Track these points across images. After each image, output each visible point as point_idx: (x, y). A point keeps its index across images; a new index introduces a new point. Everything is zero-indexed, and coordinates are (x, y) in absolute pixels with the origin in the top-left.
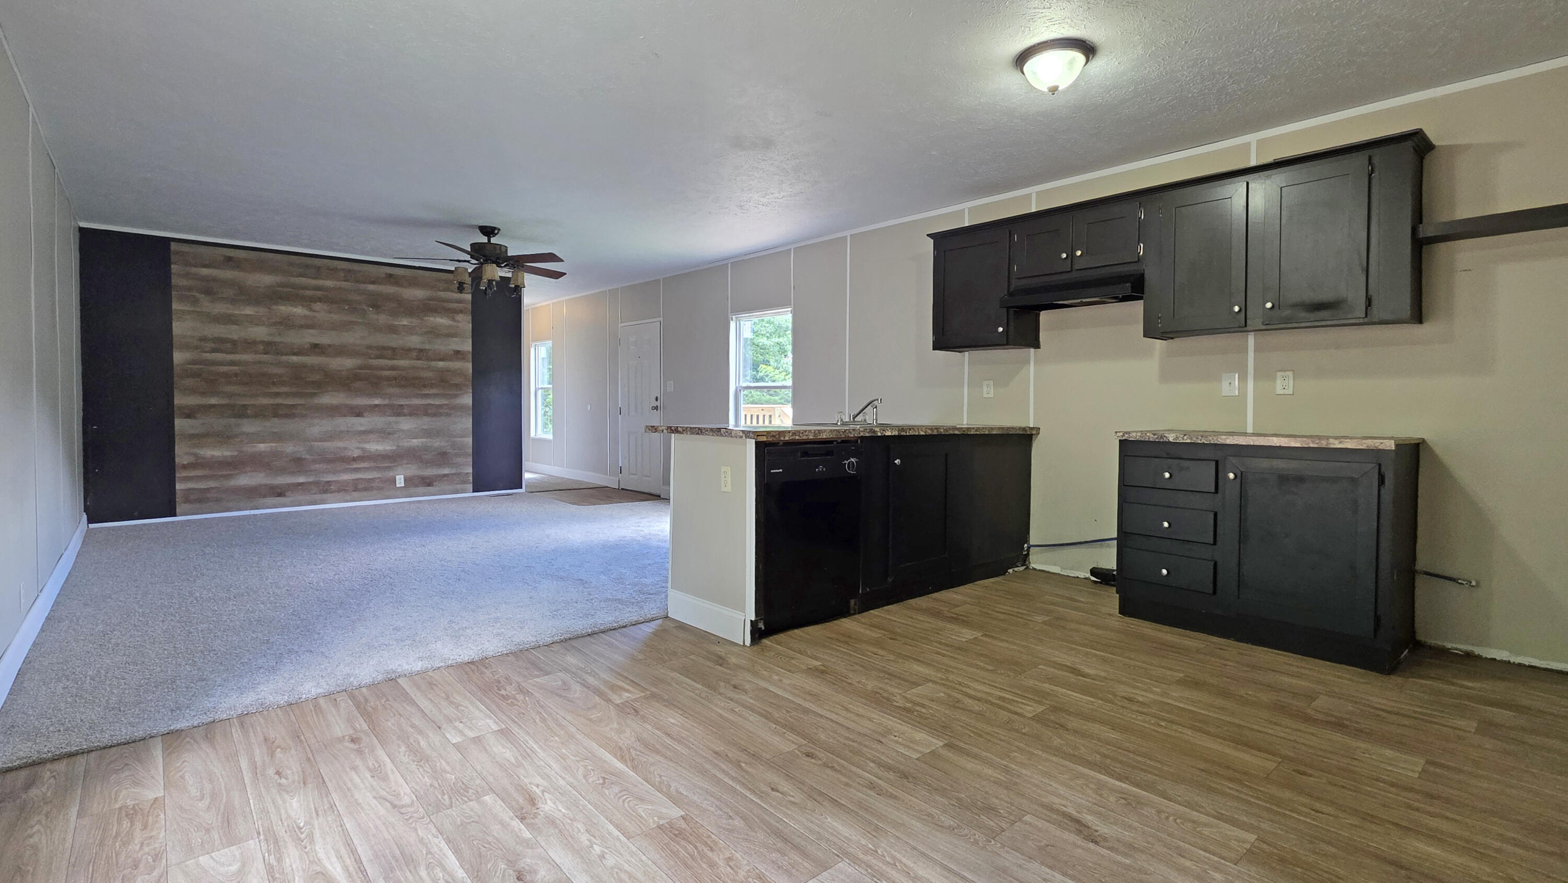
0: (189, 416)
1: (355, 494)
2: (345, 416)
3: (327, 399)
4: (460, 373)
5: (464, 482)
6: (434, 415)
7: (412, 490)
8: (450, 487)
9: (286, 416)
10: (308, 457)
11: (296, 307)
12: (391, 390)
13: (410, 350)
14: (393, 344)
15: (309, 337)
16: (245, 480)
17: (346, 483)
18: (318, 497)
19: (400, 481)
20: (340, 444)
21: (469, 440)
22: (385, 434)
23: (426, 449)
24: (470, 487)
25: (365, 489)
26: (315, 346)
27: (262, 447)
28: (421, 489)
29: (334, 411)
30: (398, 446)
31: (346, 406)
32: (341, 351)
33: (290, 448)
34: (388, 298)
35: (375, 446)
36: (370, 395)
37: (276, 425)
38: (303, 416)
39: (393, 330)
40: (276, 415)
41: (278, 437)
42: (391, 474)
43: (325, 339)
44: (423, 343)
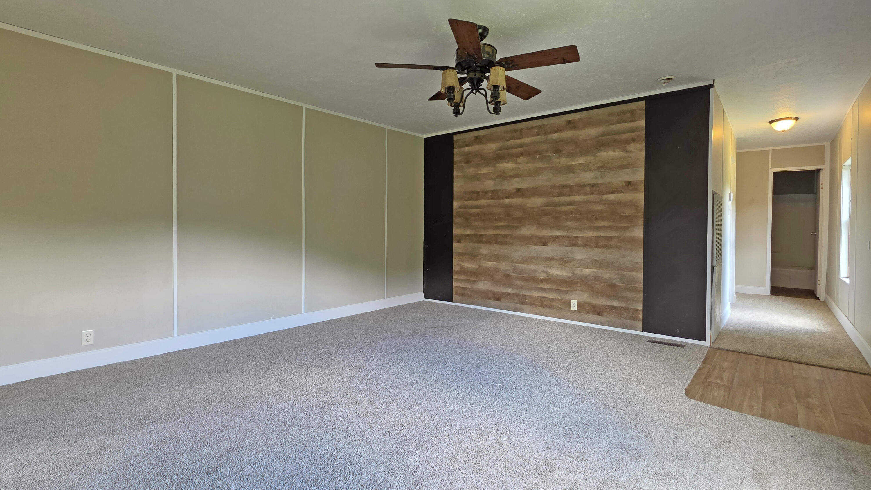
0: (459, 241)
1: (542, 309)
2: (535, 244)
3: (526, 231)
4: (632, 204)
5: (634, 319)
6: (605, 247)
7: (585, 316)
8: (620, 321)
9: (503, 243)
10: (513, 274)
11: (508, 163)
12: (569, 223)
13: (584, 186)
14: (571, 182)
15: (516, 184)
16: (483, 285)
17: (535, 299)
18: (519, 306)
19: (574, 306)
20: (532, 267)
21: (640, 275)
22: (563, 262)
23: (597, 279)
24: (640, 324)
25: (549, 307)
26: (519, 190)
27: (490, 264)
28: (591, 317)
29: (528, 240)
30: (574, 274)
31: (536, 236)
32: (534, 192)
33: (503, 266)
34: (567, 142)
35: (556, 272)
36: (552, 227)
37: (496, 249)
38: (511, 244)
39: (570, 169)
40: (497, 243)
41: (498, 258)
42: (567, 297)
43: (524, 184)
44: (596, 178)
